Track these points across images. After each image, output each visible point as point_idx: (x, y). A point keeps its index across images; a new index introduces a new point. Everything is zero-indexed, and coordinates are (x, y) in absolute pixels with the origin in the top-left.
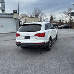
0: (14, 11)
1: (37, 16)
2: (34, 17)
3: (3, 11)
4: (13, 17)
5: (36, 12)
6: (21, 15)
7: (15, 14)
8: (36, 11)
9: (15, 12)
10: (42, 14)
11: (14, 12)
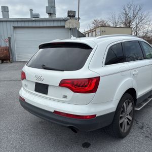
0: (69, 12)
1: (128, 25)
2: (122, 26)
3: (50, 14)
4: (65, 27)
5: (126, 14)
6: (93, 23)
7: (71, 20)
8: (128, 12)
9: (71, 15)
10: (141, 19)
11: (69, 16)
